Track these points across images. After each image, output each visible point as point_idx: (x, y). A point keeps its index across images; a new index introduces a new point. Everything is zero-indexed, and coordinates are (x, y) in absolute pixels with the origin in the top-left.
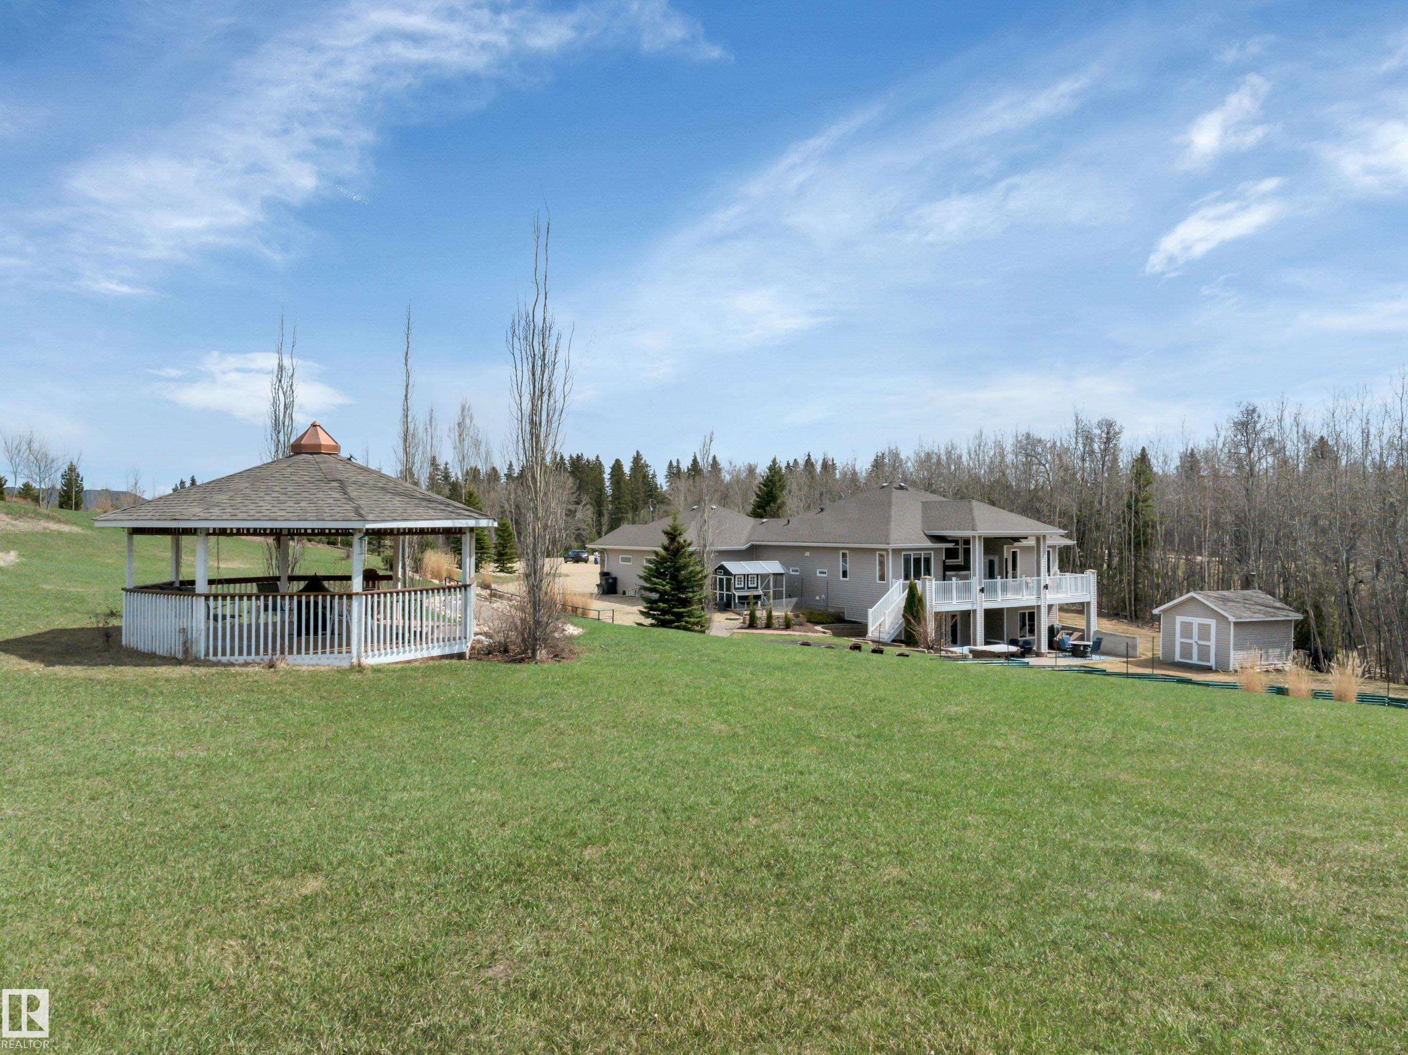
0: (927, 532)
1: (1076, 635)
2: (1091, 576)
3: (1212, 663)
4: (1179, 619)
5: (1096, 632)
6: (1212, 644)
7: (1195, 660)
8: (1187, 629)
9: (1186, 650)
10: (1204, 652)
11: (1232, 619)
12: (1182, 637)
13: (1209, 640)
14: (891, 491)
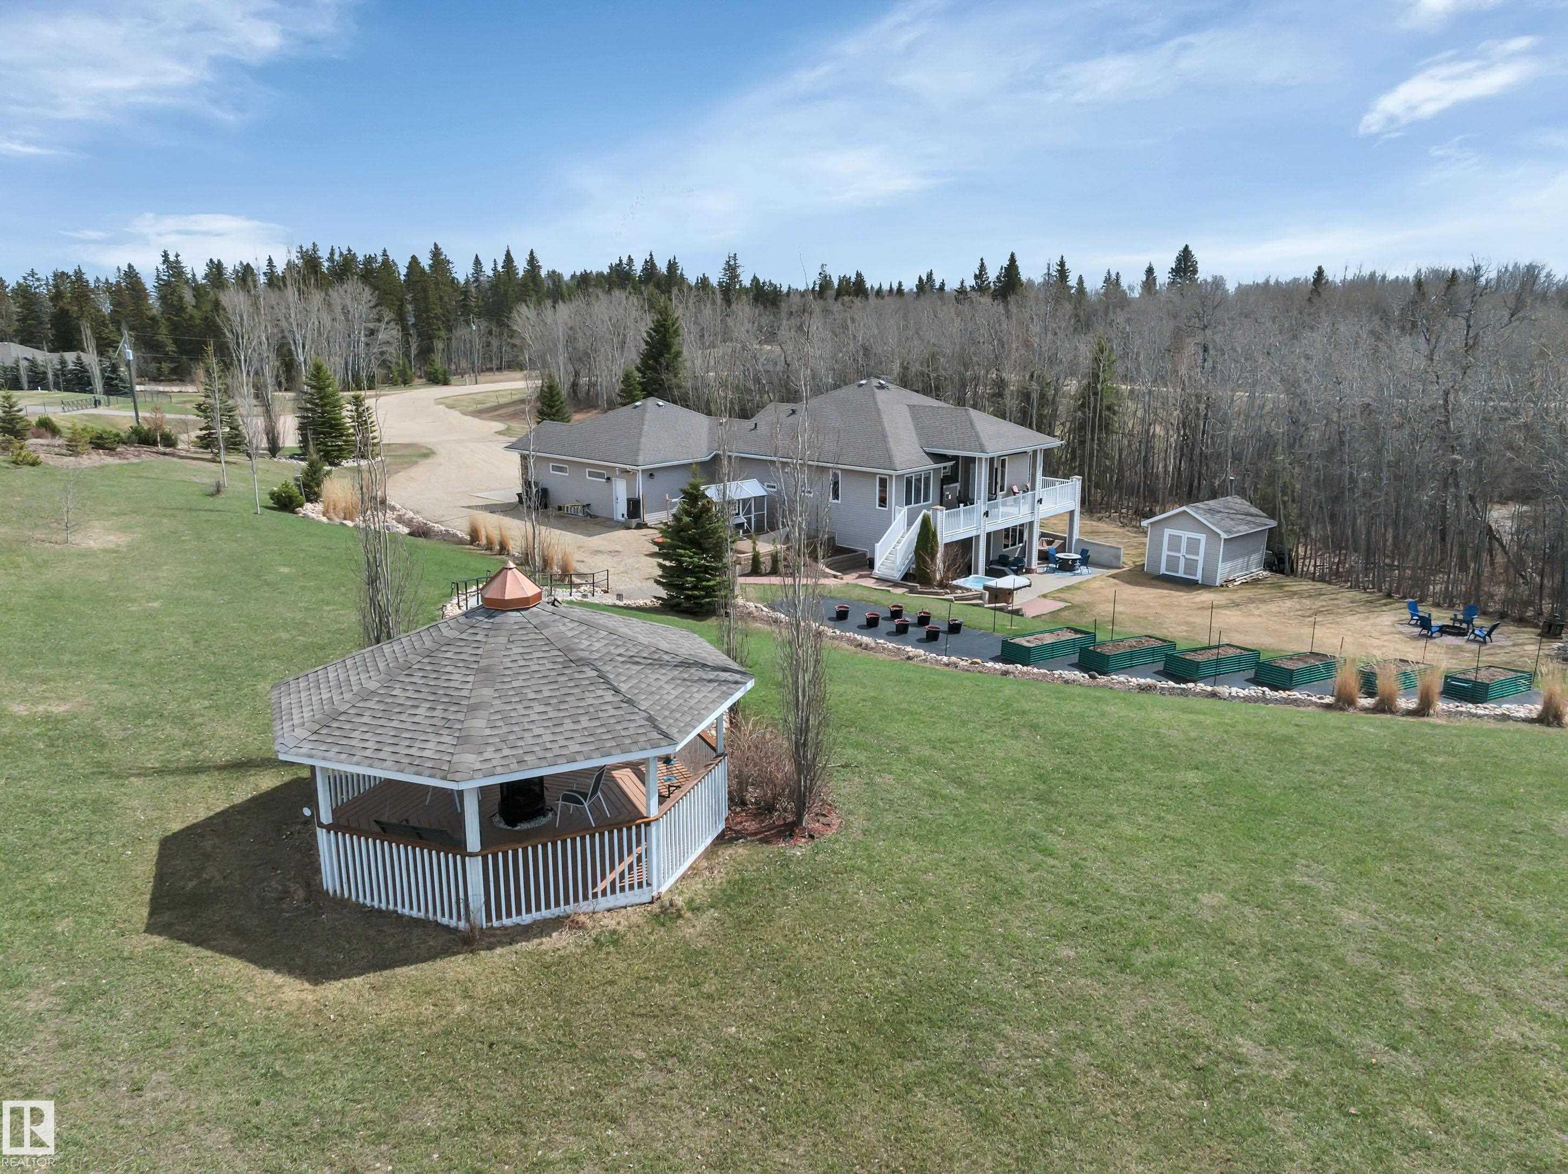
0: (927, 450)
1: (1057, 543)
2: (1076, 483)
3: (1199, 577)
4: (1168, 532)
5: (1078, 540)
6: (1200, 558)
7: (1181, 574)
8: (1175, 543)
9: (1173, 562)
10: (1191, 565)
11: (1224, 536)
12: (1169, 550)
13: (1197, 554)
14: (873, 395)
